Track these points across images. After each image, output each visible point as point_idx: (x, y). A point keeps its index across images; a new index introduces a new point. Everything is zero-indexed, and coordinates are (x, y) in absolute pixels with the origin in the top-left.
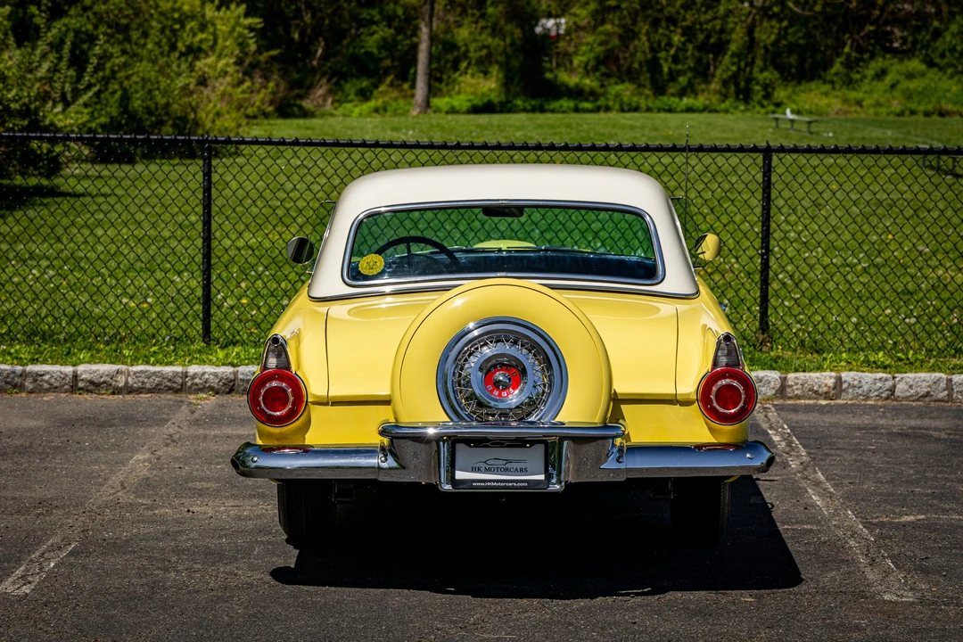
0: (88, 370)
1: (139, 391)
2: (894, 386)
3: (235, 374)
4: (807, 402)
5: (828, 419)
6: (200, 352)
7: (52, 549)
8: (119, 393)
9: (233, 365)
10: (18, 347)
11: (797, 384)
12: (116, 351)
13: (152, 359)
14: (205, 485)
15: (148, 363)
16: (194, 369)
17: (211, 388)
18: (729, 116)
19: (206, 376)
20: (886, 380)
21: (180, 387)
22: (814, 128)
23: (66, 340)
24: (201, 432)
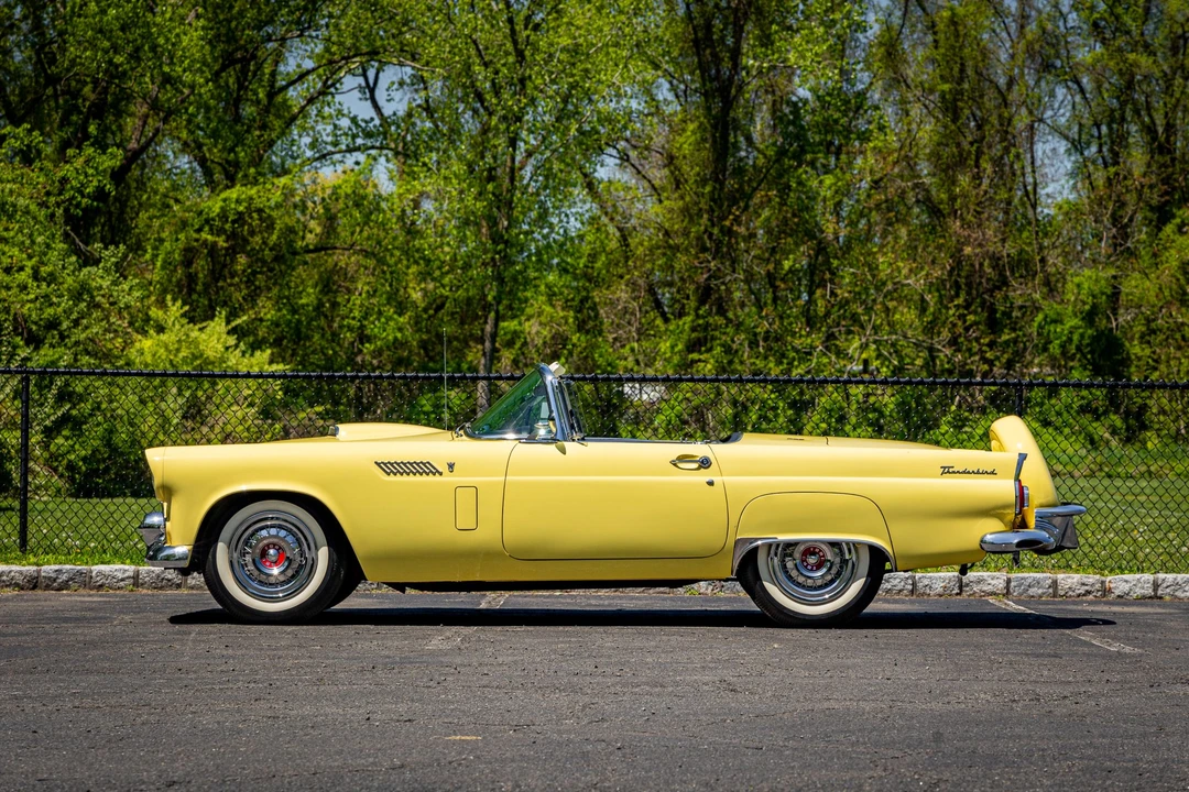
3: (39, 572)
9: (38, 565)
17: (17, 585)
19: (13, 574)
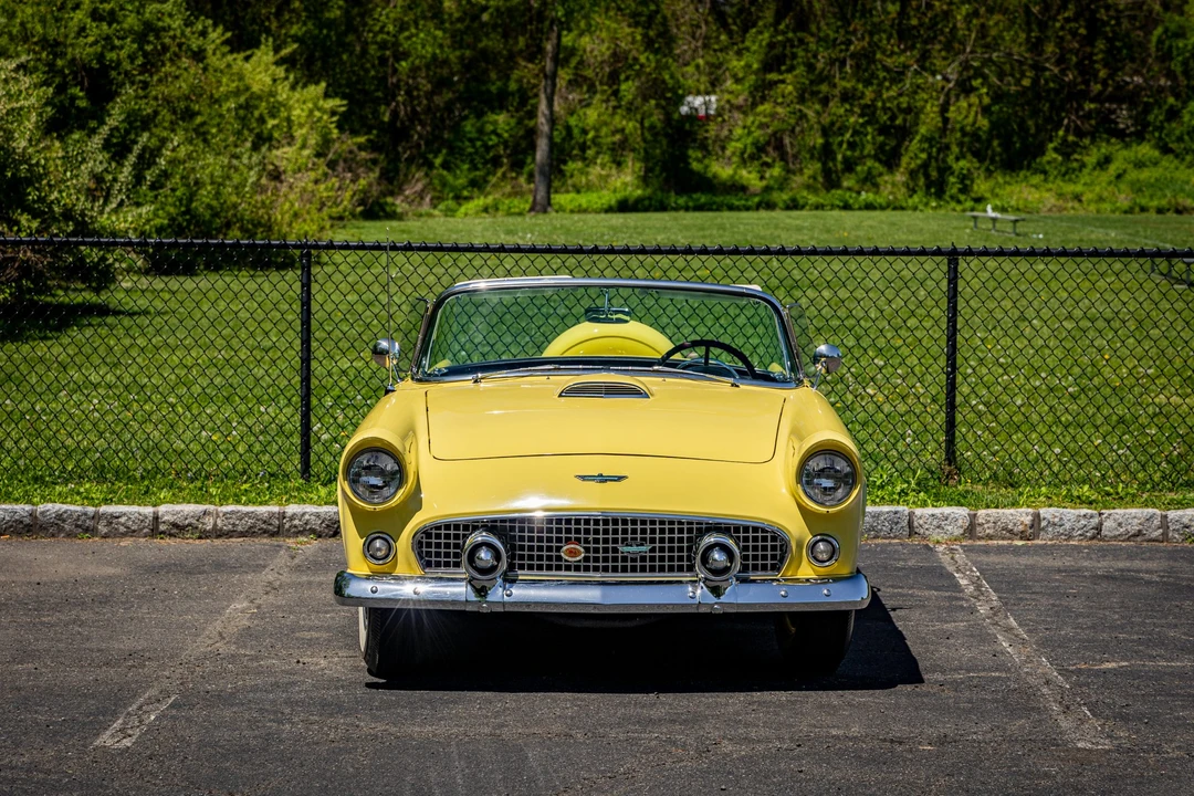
0: (169, 510)
1: (229, 534)
2: (1101, 524)
4: (1001, 542)
5: (1025, 560)
6: (298, 489)
7: (149, 702)
8: (207, 537)
10: (88, 486)
11: (988, 522)
12: (201, 489)
13: (244, 498)
14: (314, 634)
15: (238, 502)
16: (292, 509)
17: (313, 531)
18: (918, 212)
19: (307, 517)
20: (1092, 517)
21: (276, 529)
22: (1021, 228)
23: (143, 478)
24: (305, 578)
